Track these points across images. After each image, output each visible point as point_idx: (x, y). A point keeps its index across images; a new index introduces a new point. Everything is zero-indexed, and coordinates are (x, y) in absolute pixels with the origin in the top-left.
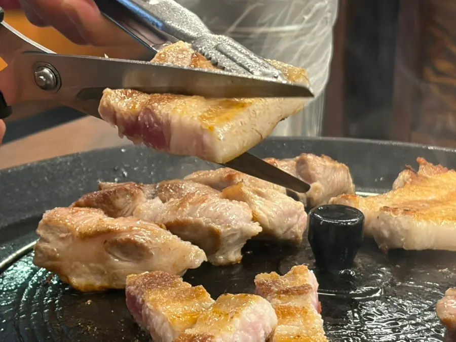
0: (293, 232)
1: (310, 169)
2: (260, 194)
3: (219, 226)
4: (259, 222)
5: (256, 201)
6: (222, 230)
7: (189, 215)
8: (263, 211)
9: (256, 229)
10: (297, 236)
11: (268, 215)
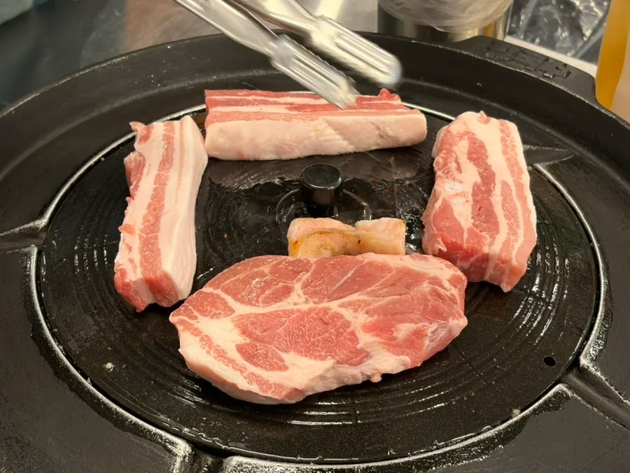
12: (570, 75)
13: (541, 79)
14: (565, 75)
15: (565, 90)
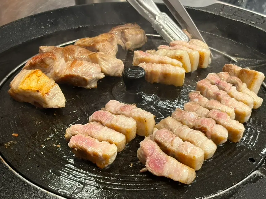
0: (118, 73)
1: (126, 36)
2: (103, 59)
3: (87, 77)
4: (103, 73)
5: (102, 63)
6: (88, 79)
7: (75, 72)
8: (105, 67)
9: (102, 76)
10: (119, 75)
11: (107, 69)
12: (265, 22)
13: (249, 24)
14: (262, 22)
15: (263, 30)
